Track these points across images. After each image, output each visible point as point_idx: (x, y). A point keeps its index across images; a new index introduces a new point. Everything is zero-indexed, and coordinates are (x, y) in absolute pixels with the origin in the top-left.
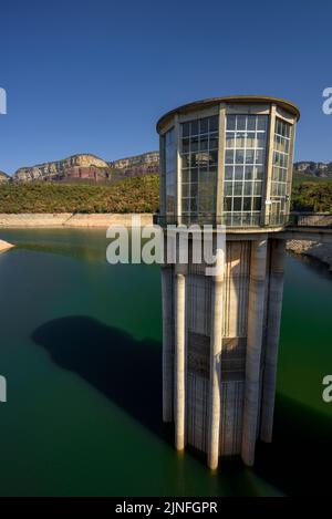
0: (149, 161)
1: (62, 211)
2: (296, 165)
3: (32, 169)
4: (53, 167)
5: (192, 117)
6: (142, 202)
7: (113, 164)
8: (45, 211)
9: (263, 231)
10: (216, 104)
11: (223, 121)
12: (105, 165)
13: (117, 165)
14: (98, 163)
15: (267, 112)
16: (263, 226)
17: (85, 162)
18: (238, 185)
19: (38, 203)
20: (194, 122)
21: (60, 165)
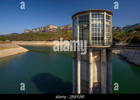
0: (69, 27)
1: (44, 41)
2: (113, 28)
3: (36, 29)
4: (42, 28)
5: (82, 15)
6: (67, 38)
7: (59, 27)
8: (39, 41)
9: (104, 47)
10: (89, 11)
11: (91, 16)
12: (57, 28)
13: (60, 28)
14: (55, 27)
15: (103, 13)
16: (104, 45)
17: (51, 27)
18: (96, 33)
19: (37, 38)
20: (82, 16)
21: (44, 28)
